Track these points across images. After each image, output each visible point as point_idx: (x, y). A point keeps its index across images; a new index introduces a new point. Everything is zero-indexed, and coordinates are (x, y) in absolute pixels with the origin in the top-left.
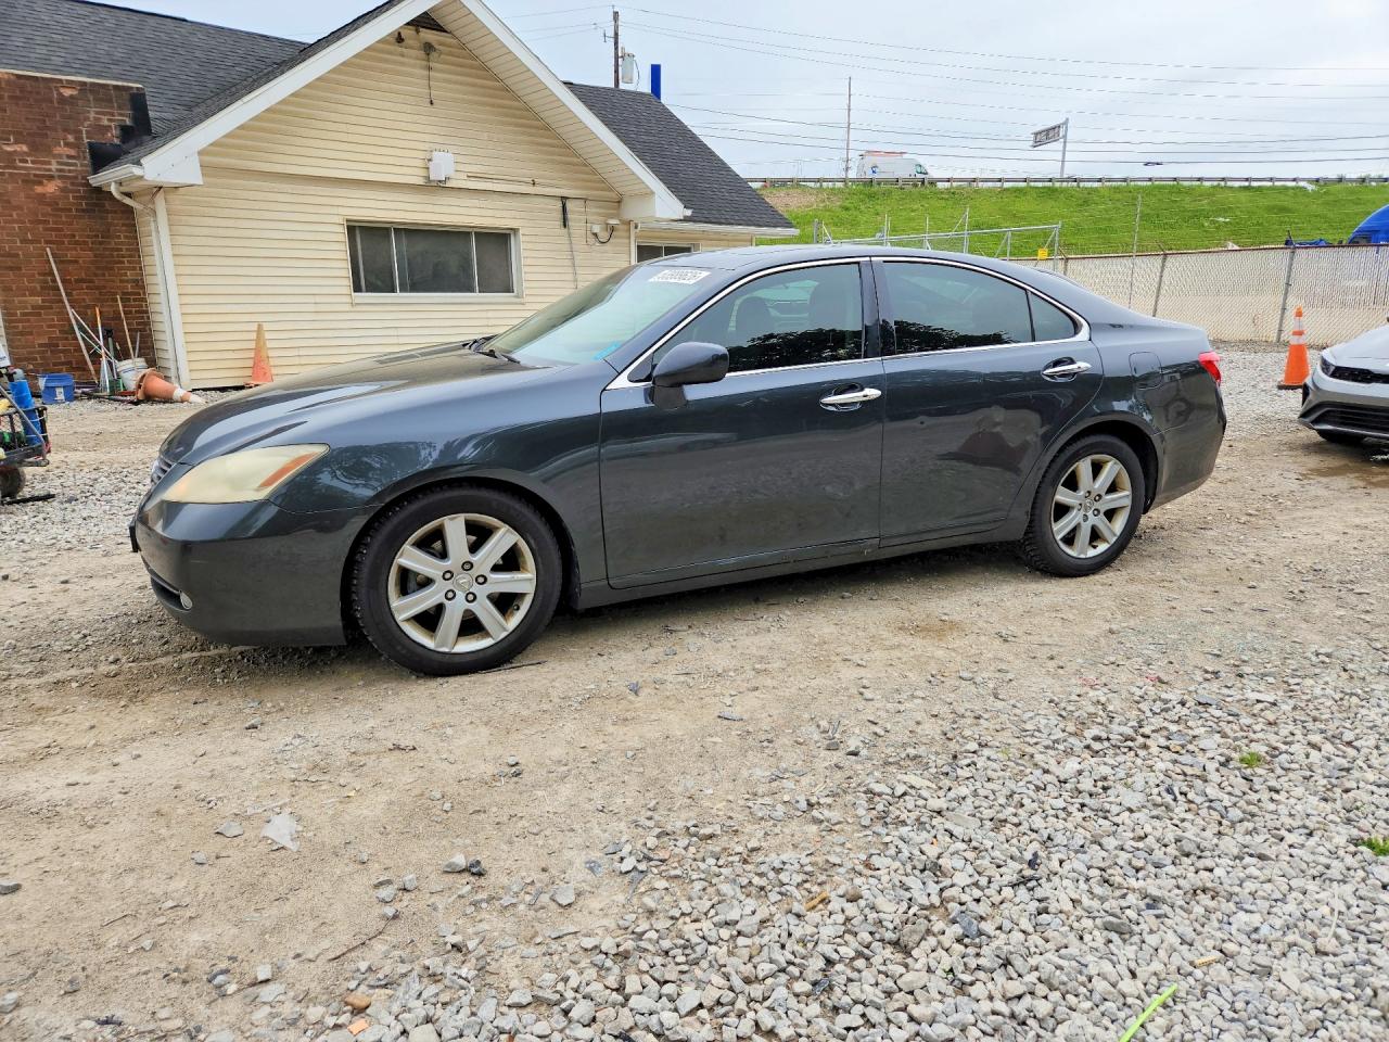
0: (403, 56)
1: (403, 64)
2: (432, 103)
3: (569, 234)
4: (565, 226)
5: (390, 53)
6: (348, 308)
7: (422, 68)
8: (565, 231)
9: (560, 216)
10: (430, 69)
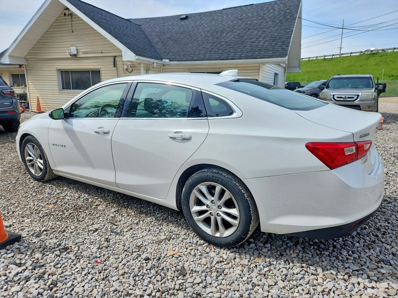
0: (66, 19)
1: (66, 22)
2: (73, 32)
3: (117, 70)
4: (115, 67)
5: (63, 19)
6: (58, 94)
7: (70, 22)
8: (115, 69)
9: (113, 63)
10: (72, 21)
